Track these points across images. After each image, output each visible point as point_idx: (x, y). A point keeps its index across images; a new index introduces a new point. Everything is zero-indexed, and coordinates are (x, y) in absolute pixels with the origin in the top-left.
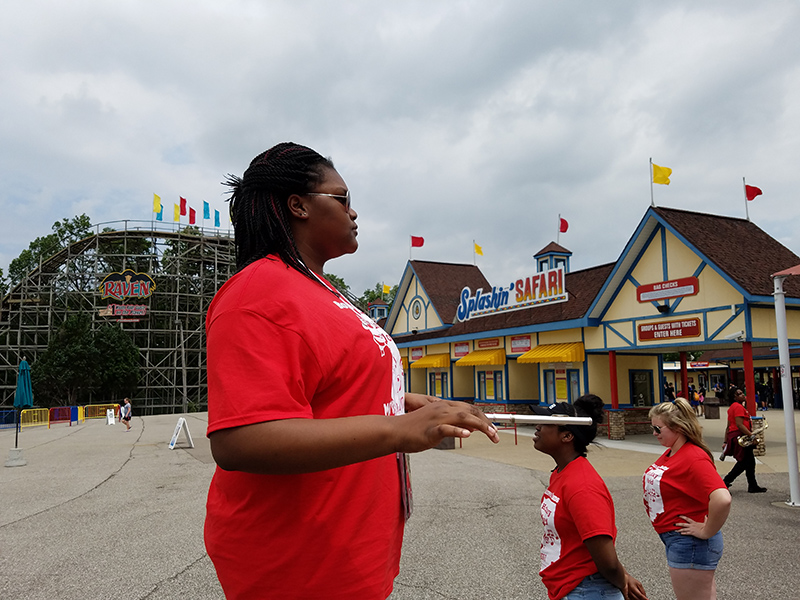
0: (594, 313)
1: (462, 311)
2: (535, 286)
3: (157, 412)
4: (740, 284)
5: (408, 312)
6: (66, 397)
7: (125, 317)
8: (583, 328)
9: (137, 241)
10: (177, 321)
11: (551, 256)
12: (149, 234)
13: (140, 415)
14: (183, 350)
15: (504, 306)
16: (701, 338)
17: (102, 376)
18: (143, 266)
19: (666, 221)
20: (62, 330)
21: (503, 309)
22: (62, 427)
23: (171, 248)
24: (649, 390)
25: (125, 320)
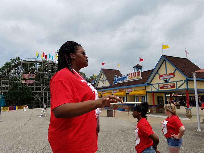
0: (148, 82)
1: (115, 81)
2: (133, 75)
3: (36, 108)
4: (185, 75)
5: (101, 82)
6: (13, 104)
7: (28, 83)
8: (145, 86)
9: (32, 64)
10: (42, 84)
11: (137, 68)
12: (35, 62)
13: (32, 108)
14: (43, 91)
15: (126, 80)
16: (175, 88)
17: (22, 98)
18: (33, 70)
19: (166, 59)
20: (12, 87)
21: (125, 81)
22: (12, 111)
23: (40, 65)
24: (162, 102)
25: (28, 84)
